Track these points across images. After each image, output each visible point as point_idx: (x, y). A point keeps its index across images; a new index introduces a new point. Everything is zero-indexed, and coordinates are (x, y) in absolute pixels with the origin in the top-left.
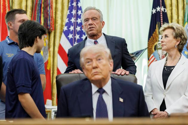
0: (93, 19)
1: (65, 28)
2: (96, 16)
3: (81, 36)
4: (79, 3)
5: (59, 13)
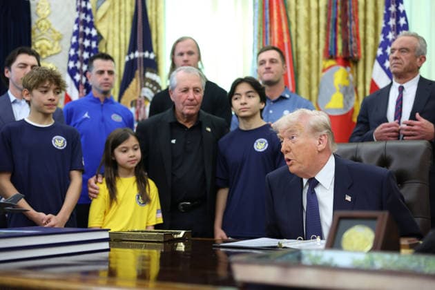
4: (400, 4)
5: (370, 28)
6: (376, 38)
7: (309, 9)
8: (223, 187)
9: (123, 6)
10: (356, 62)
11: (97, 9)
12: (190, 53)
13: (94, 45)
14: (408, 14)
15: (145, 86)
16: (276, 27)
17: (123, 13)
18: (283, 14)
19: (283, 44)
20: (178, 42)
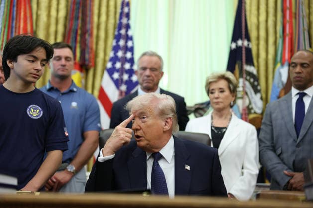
0: (153, 69)
1: (109, 65)
2: (156, 66)
3: (130, 76)
4: (129, 30)
6: (105, 53)
10: (87, 70)
16: (22, 25)
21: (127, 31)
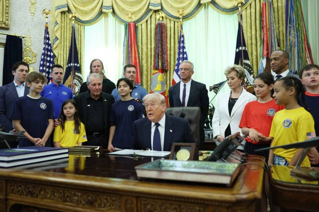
1: (176, 68)
5: (172, 57)
6: (174, 62)
7: (147, 48)
8: (113, 125)
9: (65, 43)
10: (166, 72)
11: (53, 44)
12: (98, 66)
13: (52, 60)
14: (187, 52)
15: (75, 79)
16: (133, 55)
17: (65, 46)
18: (136, 50)
19: (136, 62)
20: (93, 61)
21: (183, 50)
